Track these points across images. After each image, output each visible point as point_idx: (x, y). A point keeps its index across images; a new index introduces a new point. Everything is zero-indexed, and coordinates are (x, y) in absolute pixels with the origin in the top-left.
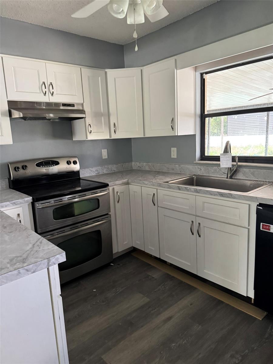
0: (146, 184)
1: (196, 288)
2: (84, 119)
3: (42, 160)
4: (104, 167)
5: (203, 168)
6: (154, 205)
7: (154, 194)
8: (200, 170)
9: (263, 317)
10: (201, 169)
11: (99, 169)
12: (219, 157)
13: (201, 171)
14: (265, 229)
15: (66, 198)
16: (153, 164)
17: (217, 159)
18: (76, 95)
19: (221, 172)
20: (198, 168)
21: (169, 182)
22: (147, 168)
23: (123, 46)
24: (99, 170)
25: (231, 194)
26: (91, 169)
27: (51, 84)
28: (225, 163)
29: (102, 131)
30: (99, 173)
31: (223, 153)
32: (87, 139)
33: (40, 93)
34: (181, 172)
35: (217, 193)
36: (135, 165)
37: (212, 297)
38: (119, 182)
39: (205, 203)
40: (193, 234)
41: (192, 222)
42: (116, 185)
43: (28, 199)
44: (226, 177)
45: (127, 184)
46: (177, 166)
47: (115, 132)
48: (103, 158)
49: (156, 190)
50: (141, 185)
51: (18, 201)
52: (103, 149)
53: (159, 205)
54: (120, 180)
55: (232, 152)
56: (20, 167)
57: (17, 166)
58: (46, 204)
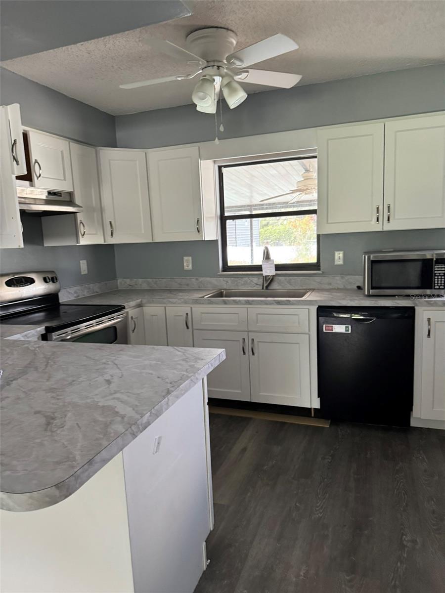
0: (175, 302)
1: (250, 419)
2: (73, 214)
3: (11, 276)
4: (84, 286)
5: (229, 280)
6: (188, 328)
7: (187, 314)
9: (329, 424)
10: (227, 282)
11: (79, 290)
12: (261, 266)
13: (228, 284)
14: (329, 330)
15: (83, 326)
16: (154, 280)
17: (259, 268)
18: (64, 181)
19: (253, 283)
20: (224, 280)
21: (205, 297)
22: (145, 286)
23: (113, 117)
24: (78, 291)
25: (289, 301)
26: (68, 290)
27: (36, 162)
28: (268, 271)
29: (94, 232)
30: (78, 297)
31: (264, 260)
32: (77, 243)
34: (199, 287)
35: (274, 302)
36: (122, 283)
37: (272, 421)
38: (133, 303)
39: (259, 315)
40: (244, 353)
41: (244, 339)
42: (130, 307)
43: (41, 329)
44: (261, 288)
45: (140, 306)
46: (193, 280)
47: (112, 235)
48: (82, 274)
49: (190, 308)
50: (165, 305)
51: (29, 333)
52: (82, 260)
53: (194, 328)
54: (132, 301)
55: (272, 259)
58: (63, 335)
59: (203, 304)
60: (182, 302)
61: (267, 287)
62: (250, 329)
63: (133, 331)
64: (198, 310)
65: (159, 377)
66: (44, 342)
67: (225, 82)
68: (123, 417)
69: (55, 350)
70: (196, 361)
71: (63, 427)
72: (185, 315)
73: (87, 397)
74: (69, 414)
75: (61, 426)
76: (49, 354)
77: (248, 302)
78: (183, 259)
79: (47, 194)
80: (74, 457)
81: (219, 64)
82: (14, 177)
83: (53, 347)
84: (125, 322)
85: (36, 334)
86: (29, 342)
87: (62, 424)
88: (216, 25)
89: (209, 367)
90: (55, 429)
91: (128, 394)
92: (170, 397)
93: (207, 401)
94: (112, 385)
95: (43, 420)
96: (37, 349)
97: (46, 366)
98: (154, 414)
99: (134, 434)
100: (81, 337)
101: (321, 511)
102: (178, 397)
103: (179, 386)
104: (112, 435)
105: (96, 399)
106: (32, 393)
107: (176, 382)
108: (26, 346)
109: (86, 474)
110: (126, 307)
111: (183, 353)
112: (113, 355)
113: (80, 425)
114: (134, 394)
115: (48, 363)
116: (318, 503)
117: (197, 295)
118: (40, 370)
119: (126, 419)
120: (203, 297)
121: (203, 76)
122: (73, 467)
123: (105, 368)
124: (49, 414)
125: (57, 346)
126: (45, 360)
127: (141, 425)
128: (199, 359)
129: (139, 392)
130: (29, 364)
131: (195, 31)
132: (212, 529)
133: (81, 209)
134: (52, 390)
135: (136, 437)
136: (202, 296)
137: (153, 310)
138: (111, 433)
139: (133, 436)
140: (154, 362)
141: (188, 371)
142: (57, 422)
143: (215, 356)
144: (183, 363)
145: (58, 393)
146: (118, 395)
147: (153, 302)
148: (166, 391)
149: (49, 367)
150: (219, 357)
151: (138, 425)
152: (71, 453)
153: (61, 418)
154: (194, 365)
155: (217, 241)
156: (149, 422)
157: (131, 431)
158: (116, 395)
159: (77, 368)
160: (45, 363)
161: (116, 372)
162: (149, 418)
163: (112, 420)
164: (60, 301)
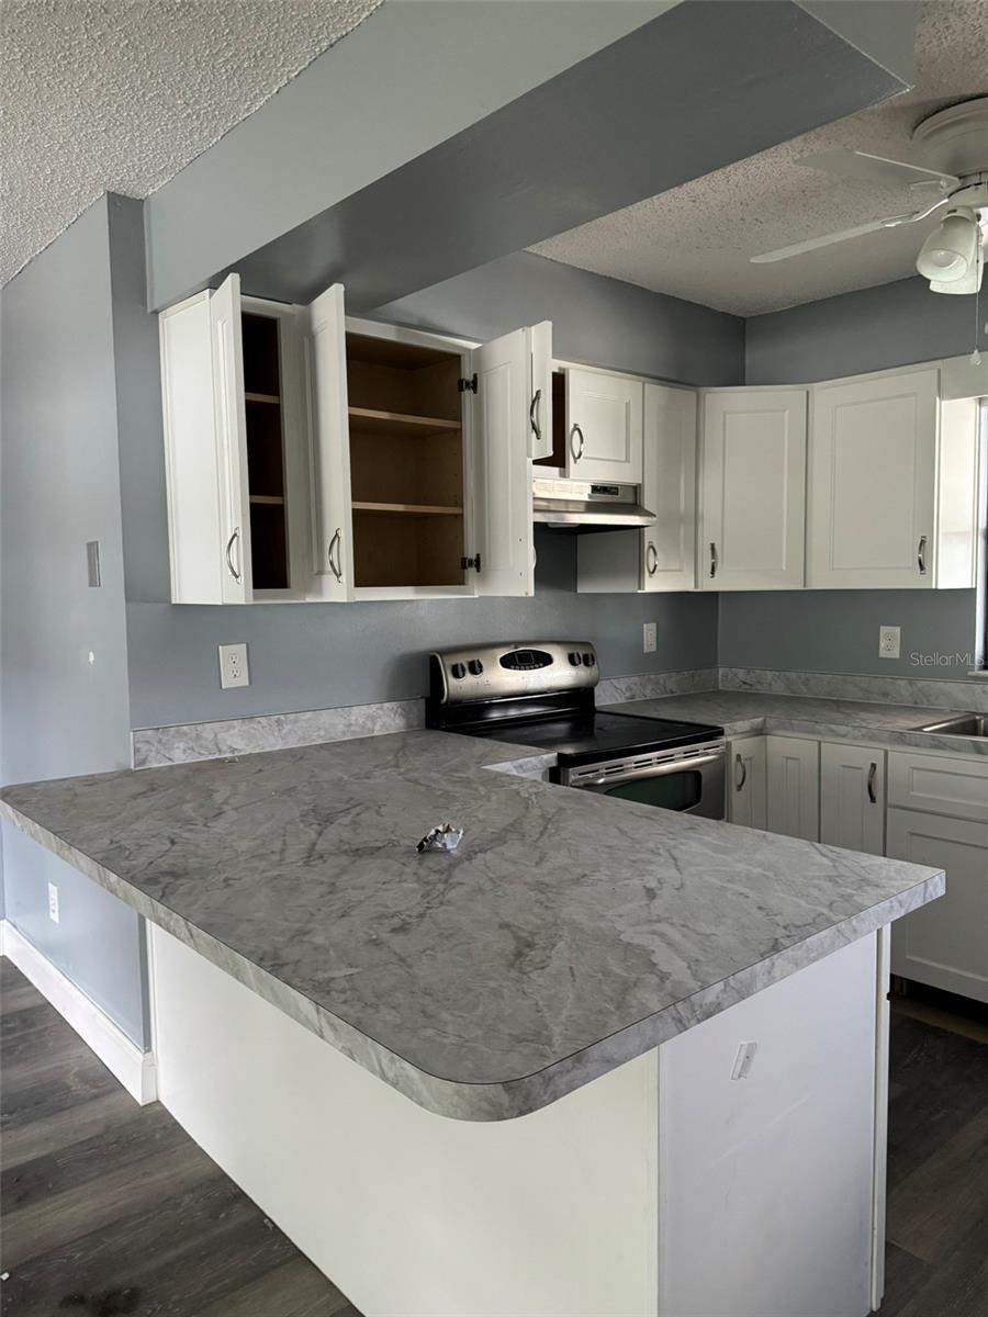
0: (843, 733)
2: (636, 531)
3: (513, 646)
4: (646, 677)
6: (873, 799)
7: (874, 766)
11: (636, 684)
15: (630, 763)
16: (802, 675)
18: (626, 461)
20: (984, 692)
21: (925, 730)
22: (779, 688)
23: (743, 320)
24: (634, 687)
26: (614, 682)
27: (576, 428)
29: (678, 568)
30: (633, 698)
32: (640, 589)
34: (916, 703)
36: (728, 676)
38: (743, 725)
42: (735, 734)
43: (549, 757)
45: (760, 732)
46: (902, 683)
47: (713, 572)
48: (645, 651)
49: (882, 752)
50: (819, 738)
51: (526, 763)
52: (647, 623)
53: (890, 801)
54: (743, 720)
56: (466, 666)
57: (459, 662)
58: (590, 775)
59: (917, 745)
60: (863, 736)
63: (739, 787)
64: (903, 761)
65: (760, 908)
66: (550, 785)
68: (663, 977)
69: (562, 804)
70: (860, 888)
71: (543, 968)
72: (869, 767)
73: (601, 917)
74: (561, 944)
75: (541, 965)
76: (552, 811)
78: (879, 630)
79: (589, 491)
80: (550, 1038)
82: (530, 460)
83: (563, 798)
84: (721, 766)
85: (539, 766)
86: (522, 779)
87: (543, 961)
89: (892, 907)
90: (529, 969)
91: (685, 930)
92: (779, 960)
93: (886, 987)
94: (657, 902)
95: (510, 946)
96: (533, 797)
97: (542, 834)
98: (733, 988)
99: (680, 1021)
100: (619, 787)
102: (798, 965)
103: (802, 939)
104: (633, 1011)
105: (618, 927)
106: (506, 886)
107: (799, 927)
108: (514, 787)
109: (567, 1078)
110: (726, 732)
111: (833, 860)
112: (671, 836)
113: (576, 973)
114: (698, 934)
115: (546, 828)
117: (904, 723)
118: (529, 841)
119: (668, 984)
120: (920, 729)
121: (949, 213)
122: (543, 1056)
123: (650, 862)
124: (524, 934)
125: (569, 797)
126: (540, 821)
127: (701, 1006)
128: (869, 883)
129: (708, 932)
130: (512, 825)
132: (875, 1309)
133: (655, 519)
134: (540, 886)
135: (686, 1029)
136: (916, 725)
137: (791, 746)
138: (632, 1007)
139: (679, 1025)
141: (834, 907)
142: (535, 955)
143: (913, 884)
144: (827, 885)
145: (550, 895)
146: (662, 927)
147: (792, 728)
148: (771, 944)
149: (545, 837)
150: (926, 887)
151: (693, 1005)
152: (546, 1027)
153: (544, 948)
154: (851, 896)
155: (972, 591)
156: (719, 1004)
157: (674, 1013)
158: (659, 925)
159: (596, 850)
160: (541, 829)
161: (670, 874)
162: (721, 995)
163: (638, 979)
164: (596, 705)
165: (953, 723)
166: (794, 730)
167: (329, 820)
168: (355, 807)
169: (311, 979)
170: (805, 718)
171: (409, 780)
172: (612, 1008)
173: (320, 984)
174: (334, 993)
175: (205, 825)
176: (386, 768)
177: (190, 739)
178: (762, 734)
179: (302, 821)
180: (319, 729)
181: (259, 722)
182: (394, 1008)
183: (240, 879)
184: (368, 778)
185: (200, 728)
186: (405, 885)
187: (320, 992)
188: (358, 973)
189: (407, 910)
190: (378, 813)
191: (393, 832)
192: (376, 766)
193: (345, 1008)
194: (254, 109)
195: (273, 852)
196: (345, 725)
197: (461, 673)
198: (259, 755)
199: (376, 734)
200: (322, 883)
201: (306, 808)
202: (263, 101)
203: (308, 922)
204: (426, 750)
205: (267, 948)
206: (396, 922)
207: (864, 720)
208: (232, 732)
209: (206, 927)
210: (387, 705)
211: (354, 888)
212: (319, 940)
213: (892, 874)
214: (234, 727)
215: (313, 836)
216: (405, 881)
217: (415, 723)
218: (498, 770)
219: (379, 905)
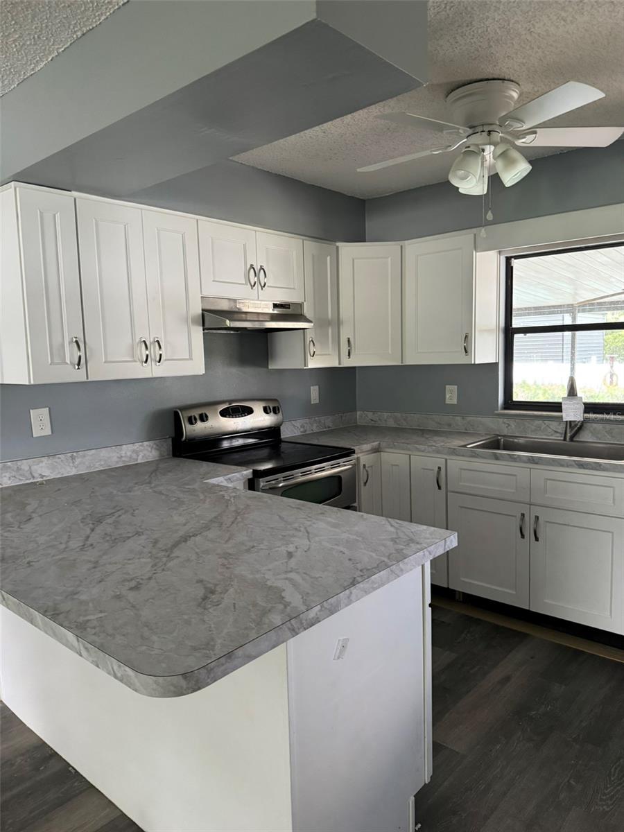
0: (423, 449)
2: (302, 331)
3: (228, 403)
4: (313, 419)
5: (513, 423)
6: (440, 488)
7: (439, 468)
8: (507, 427)
10: (509, 425)
11: (306, 423)
12: (561, 403)
13: (509, 428)
15: (298, 473)
16: (404, 415)
17: (557, 407)
18: (294, 289)
19: (550, 430)
20: (504, 423)
21: (468, 446)
22: (391, 424)
23: (364, 201)
24: (305, 425)
25: (599, 464)
26: (293, 422)
27: (262, 268)
28: (572, 414)
29: (327, 353)
30: (305, 431)
31: (566, 396)
32: (305, 366)
33: (246, 284)
34: (466, 430)
35: (573, 463)
36: (363, 417)
38: (367, 447)
39: (548, 481)
40: (523, 536)
41: (523, 515)
42: (362, 452)
43: (247, 473)
44: (562, 438)
45: (377, 450)
46: (458, 418)
47: (349, 355)
48: (312, 403)
49: (444, 460)
50: (410, 453)
51: (234, 476)
52: (313, 386)
53: (449, 488)
54: (367, 444)
55: (578, 395)
56: (197, 417)
57: (193, 415)
58: (273, 482)
59: (463, 456)
60: (433, 451)
61: (572, 439)
62: (533, 501)
63: (365, 483)
64: (456, 464)
65: (350, 560)
67: (500, 151)
68: (286, 605)
69: (249, 502)
70: (408, 544)
71: (218, 605)
72: (436, 469)
73: (258, 571)
74: (232, 590)
75: (217, 604)
76: (242, 507)
77: (532, 460)
78: (445, 388)
79: (272, 307)
80: (214, 646)
81: (491, 128)
83: (250, 498)
84: (353, 473)
85: (241, 478)
86: (228, 488)
87: (219, 601)
88: (487, 77)
89: (424, 555)
90: (209, 606)
91: (305, 575)
92: (354, 590)
93: (428, 600)
94: (292, 560)
95: (201, 593)
96: (232, 499)
97: (233, 522)
98: (326, 608)
99: (293, 630)
100: (291, 488)
101: (610, 802)
102: (367, 592)
103: (369, 577)
105: (267, 577)
106: (205, 556)
107: (369, 570)
108: (221, 493)
109: (223, 668)
110: (356, 452)
111: (397, 529)
112: (309, 519)
113: (237, 606)
114: (312, 578)
115: (236, 518)
116: (607, 788)
117: (457, 442)
118: (224, 527)
119: (288, 609)
120: (465, 446)
121: (466, 148)
122: (208, 657)
123: (294, 536)
124: (209, 585)
125: (255, 498)
126: (234, 514)
127: (306, 620)
129: (318, 576)
130: (215, 517)
131: (458, 88)
132: (427, 782)
133: (312, 324)
134: (226, 555)
135: (297, 634)
136: (463, 443)
137: (395, 458)
138: (265, 624)
139: (293, 633)
140: (355, 537)
141: (391, 557)
142: (215, 598)
143: (437, 541)
144: (390, 543)
145: (230, 560)
146: (292, 575)
147: (394, 447)
148: (351, 581)
149: (235, 525)
150: (445, 542)
151: (301, 621)
152: (213, 639)
153: (221, 593)
154: (402, 549)
155: (497, 364)
156: (318, 618)
157: (289, 625)
158: (291, 574)
159: (263, 530)
160: (233, 519)
161: (304, 543)
162: (318, 613)
163: (272, 607)
164: (282, 437)
165: (488, 441)
166: (396, 449)
167: (100, 521)
168: (119, 511)
169: (75, 622)
170: (403, 441)
171: (155, 492)
172: (253, 626)
173: (81, 624)
174: (89, 629)
175: (19, 527)
176: (142, 485)
177: (13, 470)
178: (378, 452)
179: (82, 522)
180: (101, 460)
181: (59, 458)
182: (124, 635)
183: (38, 561)
184: (130, 492)
185: (19, 463)
186: (142, 560)
187: (80, 629)
188: (105, 616)
189: (142, 575)
190: (133, 515)
191: (140, 526)
192: (136, 483)
193: (94, 638)
194: (37, 69)
195: (61, 543)
196: (118, 457)
197: (194, 421)
198: (59, 478)
199: (139, 461)
200: (90, 562)
201: (85, 513)
202: (42, 65)
203: (79, 586)
204: (169, 471)
205: (50, 604)
206: (133, 584)
207: (435, 441)
208: (41, 465)
209: (13, 593)
210: (146, 443)
211: (110, 564)
212: (83, 597)
213: (428, 536)
214: (42, 462)
215: (88, 531)
216: (143, 558)
217: (165, 454)
218: (214, 482)
219: (125, 573)
